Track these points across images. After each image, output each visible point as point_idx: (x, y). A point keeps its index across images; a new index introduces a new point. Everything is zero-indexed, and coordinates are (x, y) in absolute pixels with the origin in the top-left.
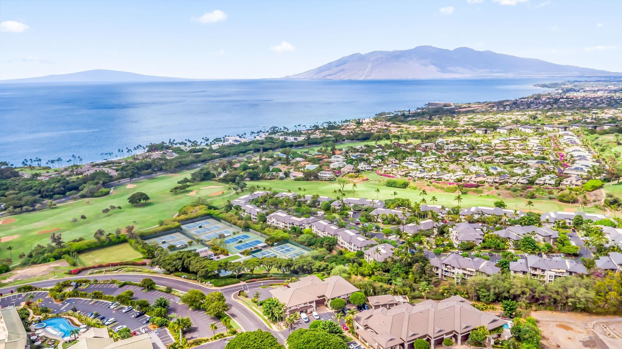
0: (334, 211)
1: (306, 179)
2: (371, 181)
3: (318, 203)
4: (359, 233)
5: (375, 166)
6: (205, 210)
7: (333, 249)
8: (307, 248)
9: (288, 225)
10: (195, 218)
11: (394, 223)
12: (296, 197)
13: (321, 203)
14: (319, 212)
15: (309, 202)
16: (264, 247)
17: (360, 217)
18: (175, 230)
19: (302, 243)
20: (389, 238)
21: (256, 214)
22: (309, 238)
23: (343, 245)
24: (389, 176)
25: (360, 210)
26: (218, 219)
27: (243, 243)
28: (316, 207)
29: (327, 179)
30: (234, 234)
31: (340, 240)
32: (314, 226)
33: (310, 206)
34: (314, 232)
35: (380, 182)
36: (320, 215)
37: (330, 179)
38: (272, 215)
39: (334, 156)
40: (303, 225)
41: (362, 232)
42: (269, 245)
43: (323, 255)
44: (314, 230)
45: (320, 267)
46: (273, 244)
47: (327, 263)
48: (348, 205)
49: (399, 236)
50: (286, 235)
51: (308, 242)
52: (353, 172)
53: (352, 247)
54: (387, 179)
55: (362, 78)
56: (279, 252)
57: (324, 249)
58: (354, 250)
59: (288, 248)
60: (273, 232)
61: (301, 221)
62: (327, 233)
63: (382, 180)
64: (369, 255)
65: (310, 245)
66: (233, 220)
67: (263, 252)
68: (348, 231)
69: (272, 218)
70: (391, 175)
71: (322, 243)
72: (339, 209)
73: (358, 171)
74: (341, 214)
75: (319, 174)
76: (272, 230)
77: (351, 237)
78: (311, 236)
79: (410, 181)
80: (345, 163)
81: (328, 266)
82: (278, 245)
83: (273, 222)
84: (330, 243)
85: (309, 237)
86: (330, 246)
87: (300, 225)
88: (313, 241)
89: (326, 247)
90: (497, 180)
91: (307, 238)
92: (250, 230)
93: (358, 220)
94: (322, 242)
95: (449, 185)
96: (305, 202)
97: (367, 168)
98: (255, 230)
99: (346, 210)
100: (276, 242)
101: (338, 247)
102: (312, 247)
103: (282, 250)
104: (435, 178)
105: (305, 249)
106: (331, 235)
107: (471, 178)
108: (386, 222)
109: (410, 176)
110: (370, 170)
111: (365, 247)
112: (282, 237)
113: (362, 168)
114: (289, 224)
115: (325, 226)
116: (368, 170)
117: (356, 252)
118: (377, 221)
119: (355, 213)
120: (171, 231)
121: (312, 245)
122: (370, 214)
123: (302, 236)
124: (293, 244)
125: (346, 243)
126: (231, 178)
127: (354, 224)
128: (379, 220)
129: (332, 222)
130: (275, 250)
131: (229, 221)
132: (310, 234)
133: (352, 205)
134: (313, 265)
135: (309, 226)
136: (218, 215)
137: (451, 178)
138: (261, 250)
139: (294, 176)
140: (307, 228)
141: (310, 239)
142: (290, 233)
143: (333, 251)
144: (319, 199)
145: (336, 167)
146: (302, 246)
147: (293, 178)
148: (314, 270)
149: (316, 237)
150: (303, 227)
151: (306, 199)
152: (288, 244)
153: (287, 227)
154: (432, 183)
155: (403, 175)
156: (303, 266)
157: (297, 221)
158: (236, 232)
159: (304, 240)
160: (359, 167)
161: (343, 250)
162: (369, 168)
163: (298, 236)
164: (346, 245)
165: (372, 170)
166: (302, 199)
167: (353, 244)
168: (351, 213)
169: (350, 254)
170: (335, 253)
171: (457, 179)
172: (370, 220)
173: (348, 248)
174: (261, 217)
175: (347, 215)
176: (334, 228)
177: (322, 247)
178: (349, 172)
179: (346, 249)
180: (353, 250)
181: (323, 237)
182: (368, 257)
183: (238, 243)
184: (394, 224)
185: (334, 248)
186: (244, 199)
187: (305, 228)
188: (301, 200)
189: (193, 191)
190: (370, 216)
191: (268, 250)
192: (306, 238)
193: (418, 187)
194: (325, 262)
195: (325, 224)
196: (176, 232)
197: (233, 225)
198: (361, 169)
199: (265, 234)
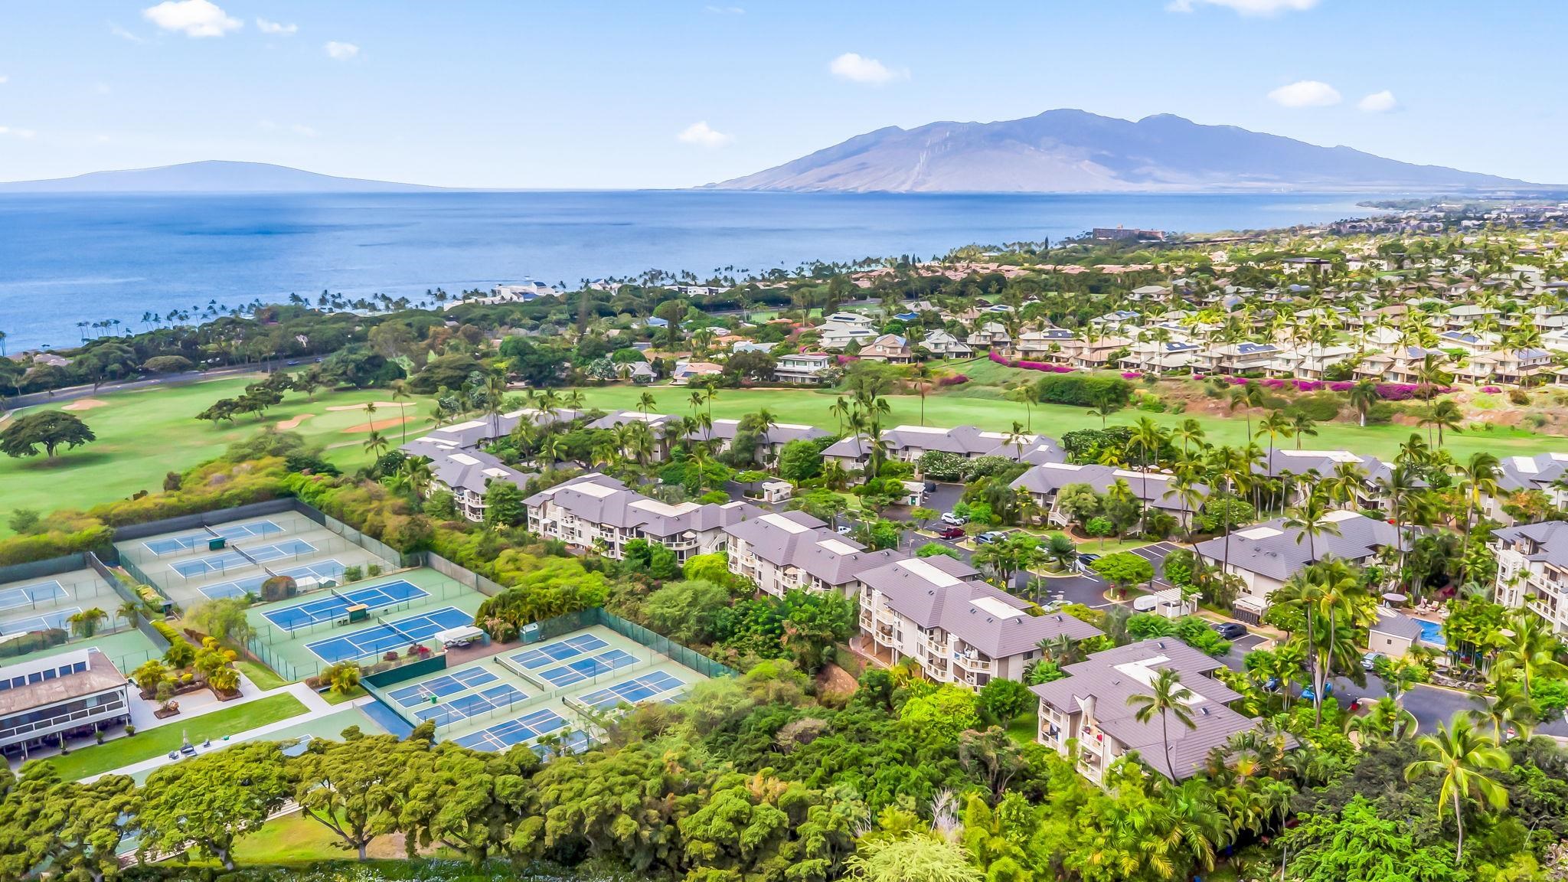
0: (838, 481)
1: (729, 379)
2: (977, 384)
3: (766, 451)
4: (974, 577)
5: (983, 342)
6: (274, 474)
7: (833, 660)
8: (690, 653)
9: (617, 538)
10: (216, 505)
11: (1130, 531)
12: (676, 425)
13: (778, 450)
14: (767, 485)
15: (726, 447)
16: (470, 646)
17: (961, 503)
18: (76, 557)
19: (666, 628)
20: (1141, 602)
21: (483, 490)
22: (704, 600)
23: (895, 643)
24: (1046, 368)
25: (955, 478)
26: (316, 513)
27: (372, 625)
28: (759, 467)
29: (808, 382)
30: (354, 576)
31: (876, 611)
32: (741, 542)
33: (730, 460)
34: (737, 571)
35: (1011, 386)
36: (775, 498)
37: (821, 380)
38: (549, 492)
39: (834, 315)
40: (688, 535)
41: (988, 569)
42: (495, 638)
43: (775, 714)
44: (741, 560)
45: (739, 821)
46: (517, 628)
47: (797, 789)
48: (899, 456)
49: (1199, 595)
50: (593, 582)
51: (700, 620)
52: (903, 360)
53: (949, 653)
54: (1036, 377)
55: (903, 189)
56: (535, 674)
57: (784, 664)
58: (960, 672)
59: (591, 654)
60: (537, 568)
61: (678, 518)
62: (801, 573)
63: (1018, 380)
64: (1075, 716)
65: (707, 637)
66: (370, 516)
67: (448, 673)
68: (914, 565)
69: (550, 504)
70: (1055, 364)
71: (773, 629)
72: (857, 474)
73: (923, 356)
74: (869, 492)
75: (780, 366)
76: (532, 559)
77: (939, 595)
78: (719, 591)
79: (1134, 381)
80: (872, 333)
81: (798, 810)
82: (543, 635)
83: (554, 524)
84: (820, 627)
85: (705, 592)
86: (819, 643)
87: (673, 538)
88: (725, 617)
89: (796, 649)
90: (1511, 370)
91: (692, 604)
92: (436, 559)
93: (949, 517)
94: (772, 620)
95: (1301, 394)
96: (712, 445)
97: (952, 348)
98: (452, 557)
99: (894, 473)
100: (532, 620)
101: (862, 651)
102: (716, 648)
103: (558, 664)
104: (1236, 370)
105: (683, 661)
106: (826, 585)
107: (1392, 365)
108: (1098, 521)
109: (1127, 365)
110: (965, 354)
111: (1029, 655)
112: (569, 596)
113: (936, 345)
114: (623, 530)
115: (794, 540)
116: (958, 355)
117: (969, 686)
118: (1044, 519)
119: (931, 489)
120: (52, 562)
121: (722, 640)
122: (1014, 486)
123: (671, 588)
124: (623, 632)
125: (908, 630)
126: (450, 373)
127: (934, 535)
128: (1056, 517)
129: (830, 524)
130: (519, 667)
131: (355, 518)
132: (718, 578)
133: (916, 455)
134: (693, 808)
135: (717, 542)
136: (317, 493)
137: (1303, 366)
138: (440, 664)
139: (686, 374)
140: (708, 552)
141: (714, 607)
142: (614, 573)
143: (837, 671)
144: (772, 435)
145: (843, 344)
146: (665, 642)
147: (683, 381)
148: (692, 848)
149: (748, 596)
150: (684, 547)
151: (716, 433)
152: (600, 633)
153: (612, 545)
154: (1225, 386)
155: (1100, 363)
156: (607, 817)
157: (659, 517)
158: (365, 569)
159: (675, 612)
160: (927, 344)
161: (893, 669)
162: (961, 349)
163: (651, 589)
164: (912, 642)
165: (973, 354)
166: (701, 435)
167: (953, 639)
168: (916, 486)
169: (942, 696)
170: (844, 684)
171: (1331, 368)
172: (1011, 519)
173: (923, 661)
174: (502, 501)
175: (898, 493)
176: (839, 547)
177: (772, 649)
178: (890, 359)
179: (911, 665)
180: (949, 677)
181: (781, 595)
182: (1064, 724)
183: (344, 623)
184: (1134, 537)
185: (841, 658)
186: (458, 434)
187: (696, 550)
188: (695, 436)
189: (295, 419)
190: (1012, 495)
191: (484, 663)
192: (687, 596)
193: (1169, 402)
194: (783, 770)
195: (795, 528)
196: (82, 565)
197: (366, 538)
198: (932, 349)
199: (494, 577)
